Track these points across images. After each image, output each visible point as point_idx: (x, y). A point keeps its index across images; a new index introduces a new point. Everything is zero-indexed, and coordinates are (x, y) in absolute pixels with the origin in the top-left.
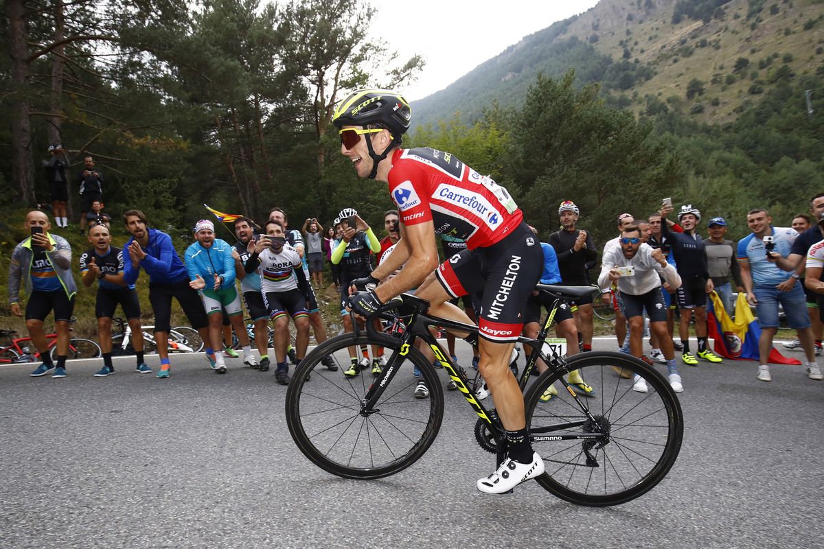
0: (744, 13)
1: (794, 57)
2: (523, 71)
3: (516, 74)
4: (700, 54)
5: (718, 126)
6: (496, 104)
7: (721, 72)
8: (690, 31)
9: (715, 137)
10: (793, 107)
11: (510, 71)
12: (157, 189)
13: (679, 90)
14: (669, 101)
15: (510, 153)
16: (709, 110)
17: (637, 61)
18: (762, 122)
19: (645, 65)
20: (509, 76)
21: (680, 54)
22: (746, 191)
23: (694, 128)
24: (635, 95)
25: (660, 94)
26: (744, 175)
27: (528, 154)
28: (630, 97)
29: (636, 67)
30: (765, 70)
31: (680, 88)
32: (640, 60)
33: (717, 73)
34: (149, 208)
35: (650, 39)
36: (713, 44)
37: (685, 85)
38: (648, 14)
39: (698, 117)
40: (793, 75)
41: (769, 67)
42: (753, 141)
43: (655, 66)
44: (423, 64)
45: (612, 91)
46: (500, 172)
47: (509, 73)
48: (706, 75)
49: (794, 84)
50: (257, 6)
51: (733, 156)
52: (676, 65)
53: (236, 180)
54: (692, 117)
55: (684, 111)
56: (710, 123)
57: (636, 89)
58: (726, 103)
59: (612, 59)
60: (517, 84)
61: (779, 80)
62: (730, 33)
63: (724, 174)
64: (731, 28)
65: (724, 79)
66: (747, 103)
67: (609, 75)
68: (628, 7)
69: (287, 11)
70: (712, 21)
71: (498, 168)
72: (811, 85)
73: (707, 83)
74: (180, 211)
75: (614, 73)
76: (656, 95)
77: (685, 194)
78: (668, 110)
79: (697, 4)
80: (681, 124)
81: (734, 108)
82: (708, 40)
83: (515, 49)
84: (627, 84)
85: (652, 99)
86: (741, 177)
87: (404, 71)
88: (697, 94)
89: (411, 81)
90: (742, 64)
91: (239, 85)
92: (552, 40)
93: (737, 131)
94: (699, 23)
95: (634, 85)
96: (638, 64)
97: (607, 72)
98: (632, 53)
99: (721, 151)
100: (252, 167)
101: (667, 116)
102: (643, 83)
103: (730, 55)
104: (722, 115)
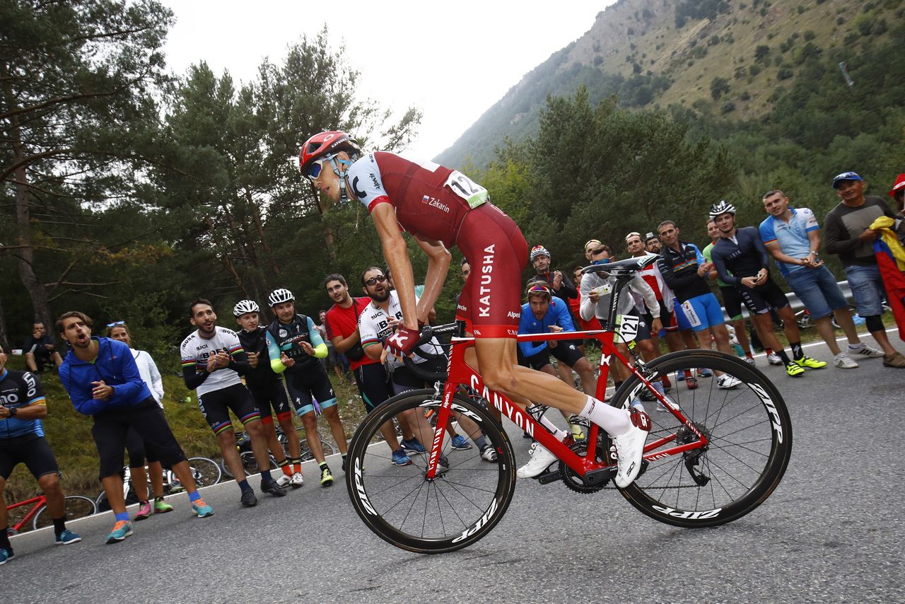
0: (749, 1)
1: (816, 33)
2: (532, 109)
3: (525, 114)
4: (714, 51)
5: (756, 120)
6: (508, 141)
7: (742, 65)
8: (698, 31)
9: (755, 132)
10: (831, 83)
11: (518, 112)
12: (145, 306)
13: (702, 93)
14: (695, 106)
15: (536, 186)
16: (740, 105)
17: (650, 73)
18: (801, 106)
19: (660, 76)
20: (517, 118)
21: (694, 56)
22: (807, 180)
23: (729, 128)
24: (657, 107)
25: (683, 101)
26: (799, 164)
27: (556, 184)
28: (652, 111)
29: (650, 78)
30: (788, 53)
31: (703, 90)
32: (652, 71)
33: (739, 66)
34: (138, 329)
35: (658, 48)
36: (726, 39)
37: (708, 86)
38: (649, 24)
39: (731, 115)
40: (820, 51)
41: (792, 49)
42: (798, 128)
43: (670, 74)
44: (419, 117)
45: (631, 109)
46: (530, 209)
47: (517, 115)
48: (727, 72)
49: (824, 60)
50: (232, 95)
51: (781, 146)
52: (691, 68)
53: (240, 282)
54: (725, 117)
55: (714, 113)
56: (745, 119)
57: (657, 101)
58: (756, 95)
59: (623, 77)
60: (527, 124)
61: (807, 59)
62: (741, 24)
63: (777, 168)
64: (741, 19)
65: (748, 72)
66: (780, 90)
67: (623, 94)
68: (626, 22)
69: (263, 91)
70: (718, 16)
71: (526, 205)
72: (843, 57)
73: (730, 79)
74: (177, 325)
75: (628, 90)
76: (680, 103)
78: (696, 115)
79: (698, 3)
80: (715, 128)
81: (767, 97)
82: (720, 36)
83: (517, 89)
84: (645, 98)
85: (676, 108)
86: (796, 167)
87: (401, 128)
88: (723, 93)
89: (412, 138)
90: (762, 52)
91: (216, 171)
92: (554, 72)
93: (777, 121)
94: (705, 22)
95: (653, 98)
96: (652, 76)
97: (620, 91)
98: (642, 66)
99: (766, 144)
100: (256, 266)
101: (697, 121)
102: (662, 94)
103: (747, 47)
104: (756, 108)
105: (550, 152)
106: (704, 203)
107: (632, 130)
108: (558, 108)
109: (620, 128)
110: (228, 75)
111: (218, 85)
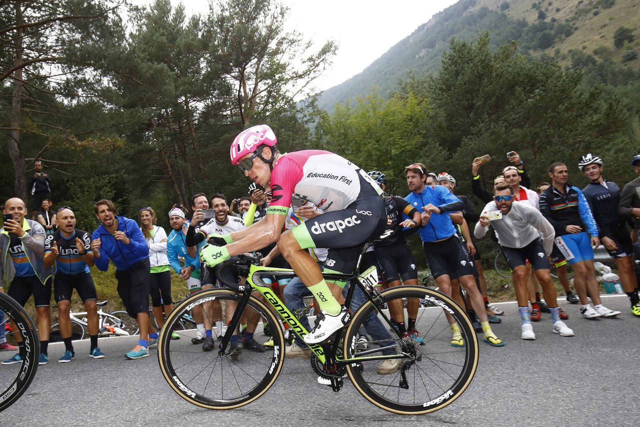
2: (437, 46)
3: (430, 50)
6: (411, 75)
11: (424, 47)
12: (98, 185)
13: (605, 41)
14: (596, 52)
15: (432, 118)
17: (554, 20)
19: (563, 23)
20: (423, 53)
21: (600, 7)
23: (629, 75)
24: (558, 52)
25: (584, 48)
27: (450, 117)
28: (552, 55)
29: (553, 25)
31: (606, 39)
32: (556, 18)
34: (91, 202)
37: (612, 35)
39: (632, 64)
43: (574, 21)
44: (336, 48)
45: (531, 52)
46: (424, 137)
47: (423, 50)
50: (183, 21)
52: (596, 17)
53: (171, 173)
54: (625, 65)
55: (615, 61)
57: (558, 46)
59: (527, 22)
60: (432, 58)
67: (526, 37)
69: (208, 20)
71: (420, 134)
73: (636, 29)
74: (120, 203)
75: (530, 34)
76: (581, 49)
77: (632, 142)
78: (596, 61)
80: (613, 74)
83: (426, 27)
84: (546, 42)
85: (577, 54)
87: (319, 57)
88: (626, 43)
89: (327, 66)
91: (166, 84)
92: (462, 14)
95: (554, 43)
96: (555, 23)
97: (523, 34)
98: (546, 13)
100: (186, 161)
101: (596, 67)
102: (564, 40)
105: (448, 88)
106: (590, 147)
107: (527, 75)
108: (459, 51)
109: (515, 73)
110: (182, 4)
111: (173, 12)
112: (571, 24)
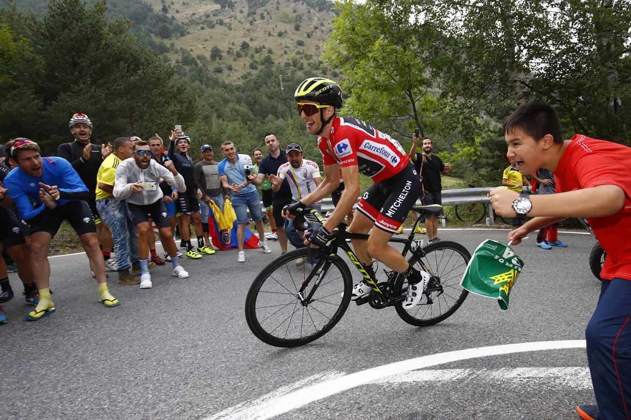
0: (246, 10)
1: (274, 51)
4: (219, 29)
5: (232, 86)
7: (233, 47)
8: (213, 9)
9: (230, 93)
10: (274, 83)
14: (198, 57)
15: (27, 62)
16: (226, 72)
17: (173, 18)
18: (257, 89)
19: (180, 24)
21: (205, 24)
22: (249, 134)
23: (216, 83)
24: (173, 45)
25: (192, 50)
26: (248, 123)
27: (50, 67)
28: (168, 46)
29: (173, 22)
30: (258, 54)
31: (206, 50)
32: (175, 17)
33: (230, 47)
35: (183, 4)
36: (228, 25)
37: (210, 49)
39: (219, 75)
40: (273, 63)
41: (260, 53)
42: (253, 101)
43: (188, 27)
45: (153, 36)
48: (223, 46)
49: (274, 69)
51: (241, 108)
52: (203, 31)
54: (215, 75)
55: (209, 69)
56: (227, 82)
57: (173, 40)
58: (236, 70)
59: (153, 9)
61: (266, 64)
62: (238, 22)
63: (236, 120)
64: (239, 18)
65: (235, 53)
66: (249, 74)
67: (150, 21)
70: (226, 8)
72: (282, 72)
73: (224, 52)
75: (154, 21)
76: (189, 50)
77: (210, 131)
78: (198, 64)
80: (207, 77)
81: (241, 75)
82: (224, 21)
84: (165, 34)
85: (186, 53)
86: (246, 124)
88: (218, 58)
90: (245, 46)
93: (243, 91)
94: (218, 6)
95: (171, 37)
96: (174, 21)
97: (148, 18)
98: (169, 9)
99: (234, 103)
101: (197, 69)
102: (178, 38)
103: (238, 37)
104: (235, 78)
105: (52, 38)
107: (133, 55)
108: (71, 5)
109: (123, 49)
112: (185, 27)
